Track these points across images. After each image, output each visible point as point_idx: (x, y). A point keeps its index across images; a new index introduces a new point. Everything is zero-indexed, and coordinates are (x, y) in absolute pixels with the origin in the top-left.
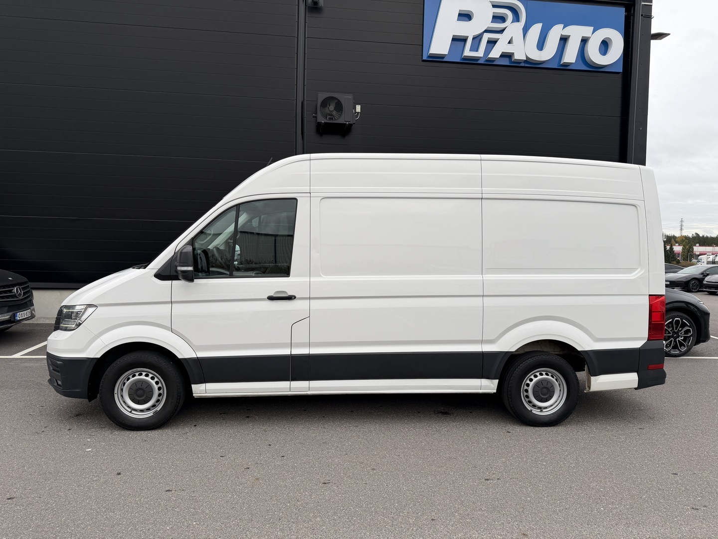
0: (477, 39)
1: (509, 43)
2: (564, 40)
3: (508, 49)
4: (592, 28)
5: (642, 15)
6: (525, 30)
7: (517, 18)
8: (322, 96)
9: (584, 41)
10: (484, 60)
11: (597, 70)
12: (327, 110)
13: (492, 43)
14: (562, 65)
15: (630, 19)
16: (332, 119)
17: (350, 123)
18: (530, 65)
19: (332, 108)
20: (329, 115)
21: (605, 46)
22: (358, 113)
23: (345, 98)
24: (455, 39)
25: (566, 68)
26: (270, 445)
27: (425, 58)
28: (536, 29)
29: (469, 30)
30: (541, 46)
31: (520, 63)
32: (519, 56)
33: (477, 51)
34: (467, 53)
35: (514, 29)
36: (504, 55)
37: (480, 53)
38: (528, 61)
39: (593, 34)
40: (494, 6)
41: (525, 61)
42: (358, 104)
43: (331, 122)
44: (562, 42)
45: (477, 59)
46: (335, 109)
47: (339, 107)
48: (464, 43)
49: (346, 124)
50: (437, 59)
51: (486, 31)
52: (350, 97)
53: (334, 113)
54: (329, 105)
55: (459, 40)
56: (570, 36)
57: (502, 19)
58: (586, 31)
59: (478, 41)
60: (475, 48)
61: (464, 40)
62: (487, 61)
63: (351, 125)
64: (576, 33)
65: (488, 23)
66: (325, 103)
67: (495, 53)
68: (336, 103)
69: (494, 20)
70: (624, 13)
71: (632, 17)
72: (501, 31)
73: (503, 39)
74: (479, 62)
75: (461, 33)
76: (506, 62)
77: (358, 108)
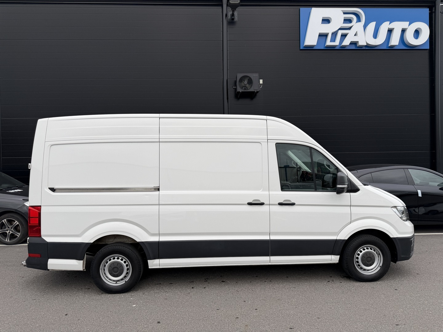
0: (335, 34)
1: (355, 35)
2: (390, 31)
3: (355, 39)
4: (408, 23)
5: (440, 12)
6: (365, 27)
7: (359, 20)
8: (239, 76)
9: (403, 31)
10: (339, 46)
11: (413, 49)
12: (243, 84)
13: (344, 36)
14: (390, 47)
15: (432, 15)
16: (246, 89)
17: (257, 91)
18: (369, 48)
19: (246, 82)
20: (244, 87)
21: (417, 33)
22: (261, 84)
23: (253, 76)
24: (321, 35)
25: (392, 49)
26: (245, 301)
27: (301, 48)
28: (372, 25)
29: (328, 29)
30: (375, 36)
31: (362, 47)
32: (362, 43)
33: (334, 41)
34: (329, 43)
35: (357, 27)
36: (352, 43)
37: (337, 43)
38: (368, 46)
39: (409, 26)
40: (344, 13)
41: (366, 46)
42: (261, 79)
43: (246, 91)
44: (389, 32)
45: (334, 46)
46: (248, 83)
47: (250, 82)
48: (325, 37)
49: (255, 92)
50: (310, 48)
51: (340, 29)
52: (257, 75)
53: (247, 85)
54: (244, 81)
55: (323, 36)
56: (394, 28)
57: (350, 21)
58: (405, 24)
59: (335, 35)
60: (333, 40)
61: (326, 35)
62: (341, 47)
63: (258, 92)
64: (398, 26)
65: (341, 24)
66: (242, 80)
67: (346, 42)
68: (248, 80)
69: (345, 22)
70: (428, 12)
71: (434, 14)
72: (350, 28)
73: (351, 33)
74: (336, 48)
75: (324, 31)
76: (353, 47)
77: (261, 81)
